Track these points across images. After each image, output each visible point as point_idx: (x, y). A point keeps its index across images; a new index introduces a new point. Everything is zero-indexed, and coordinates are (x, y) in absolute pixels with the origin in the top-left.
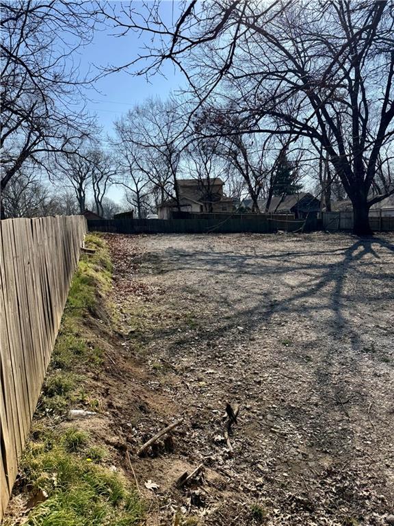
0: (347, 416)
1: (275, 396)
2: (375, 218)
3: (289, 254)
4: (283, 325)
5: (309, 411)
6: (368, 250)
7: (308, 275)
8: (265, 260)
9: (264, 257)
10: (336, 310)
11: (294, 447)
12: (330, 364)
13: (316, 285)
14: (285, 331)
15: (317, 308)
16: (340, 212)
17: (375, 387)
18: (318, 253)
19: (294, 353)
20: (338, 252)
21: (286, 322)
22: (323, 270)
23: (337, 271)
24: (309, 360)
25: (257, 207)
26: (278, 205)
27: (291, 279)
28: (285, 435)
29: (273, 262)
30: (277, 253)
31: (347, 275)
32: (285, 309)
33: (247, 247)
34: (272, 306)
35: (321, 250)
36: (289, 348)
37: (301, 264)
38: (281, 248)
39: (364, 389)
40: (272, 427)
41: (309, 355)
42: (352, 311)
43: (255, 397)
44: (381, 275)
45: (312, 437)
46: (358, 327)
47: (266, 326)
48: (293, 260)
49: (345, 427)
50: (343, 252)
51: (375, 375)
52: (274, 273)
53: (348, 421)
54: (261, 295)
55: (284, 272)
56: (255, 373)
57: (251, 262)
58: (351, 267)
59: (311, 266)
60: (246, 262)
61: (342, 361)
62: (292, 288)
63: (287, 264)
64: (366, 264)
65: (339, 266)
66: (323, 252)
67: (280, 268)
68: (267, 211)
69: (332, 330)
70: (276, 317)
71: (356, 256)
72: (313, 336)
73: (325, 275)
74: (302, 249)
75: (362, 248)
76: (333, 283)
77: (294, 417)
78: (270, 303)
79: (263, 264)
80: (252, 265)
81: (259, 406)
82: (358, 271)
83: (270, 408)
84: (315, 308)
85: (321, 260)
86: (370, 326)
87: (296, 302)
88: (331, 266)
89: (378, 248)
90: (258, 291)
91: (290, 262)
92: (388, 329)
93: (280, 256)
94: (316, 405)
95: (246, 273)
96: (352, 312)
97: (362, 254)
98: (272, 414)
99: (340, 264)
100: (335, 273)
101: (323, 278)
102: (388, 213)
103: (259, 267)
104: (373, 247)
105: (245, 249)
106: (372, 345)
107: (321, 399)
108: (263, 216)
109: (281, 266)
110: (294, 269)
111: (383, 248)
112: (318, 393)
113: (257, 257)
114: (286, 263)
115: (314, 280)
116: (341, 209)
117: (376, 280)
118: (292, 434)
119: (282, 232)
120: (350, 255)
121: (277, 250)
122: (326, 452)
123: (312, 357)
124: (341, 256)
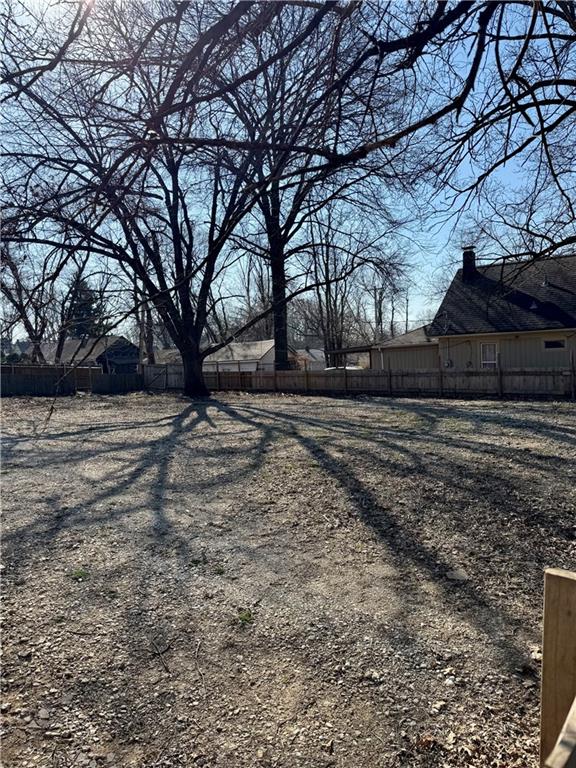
0: (167, 671)
1: (55, 673)
2: (211, 373)
3: (91, 430)
4: (77, 548)
5: (110, 681)
6: (203, 417)
7: (120, 460)
8: (51, 442)
9: (49, 437)
10: (157, 509)
11: (83, 751)
12: (145, 596)
13: (131, 474)
14: (77, 559)
15: (129, 510)
16: (166, 365)
17: (206, 615)
18: (136, 425)
19: (91, 591)
20: (164, 422)
21: (81, 542)
22: (141, 450)
23: (161, 450)
24: (113, 597)
25: (41, 355)
26: (76, 353)
27: (92, 470)
28: (70, 736)
29: (64, 444)
30: (74, 429)
31: (174, 454)
32: (82, 520)
33: (21, 420)
34: (58, 517)
35: (141, 420)
36: (83, 584)
37: (109, 444)
38: (80, 421)
39: (192, 623)
40: (47, 730)
41: (113, 589)
42: (179, 507)
43: (18, 686)
44: (216, 451)
45: (112, 724)
46: (186, 530)
47: (46, 554)
48: (98, 438)
49: (164, 690)
50: (170, 421)
51: (207, 597)
52: (65, 462)
53: (168, 679)
54: (40, 501)
55: (82, 459)
56: (22, 642)
57: (27, 446)
58: (179, 443)
59: (123, 446)
60: (18, 447)
61: (162, 586)
62: (93, 483)
63: (88, 446)
64: (200, 437)
65: (163, 443)
66: (143, 423)
67: (77, 453)
68: (57, 361)
69: (151, 541)
70: (65, 536)
71: (187, 427)
72: (122, 557)
73: (144, 457)
74: (113, 420)
75: (194, 414)
76: (155, 469)
77: (86, 700)
78: (56, 514)
79: (48, 449)
80: (28, 452)
81: (24, 699)
82: (189, 448)
83: (44, 696)
84: (127, 511)
85: (140, 435)
86: (201, 525)
87: (100, 506)
88: (153, 444)
89: (215, 413)
90: (35, 496)
91: (92, 441)
92: (224, 526)
93: (78, 433)
94: (122, 668)
95: (16, 466)
96: (178, 509)
97: (195, 422)
98: (49, 705)
99: (165, 440)
100: (158, 454)
101: (141, 463)
102: (227, 367)
103: (40, 455)
104: (208, 413)
105: (18, 425)
106: (203, 554)
107: (131, 655)
108: (51, 369)
109: (78, 449)
110: (98, 452)
111: (222, 413)
112: (126, 647)
113: (38, 437)
114: (86, 444)
115: (129, 466)
116: (169, 361)
117: (211, 459)
118: (80, 730)
119: (83, 393)
120: (180, 426)
121: (73, 424)
122: (134, 741)
123: (119, 591)
124: (167, 428)
